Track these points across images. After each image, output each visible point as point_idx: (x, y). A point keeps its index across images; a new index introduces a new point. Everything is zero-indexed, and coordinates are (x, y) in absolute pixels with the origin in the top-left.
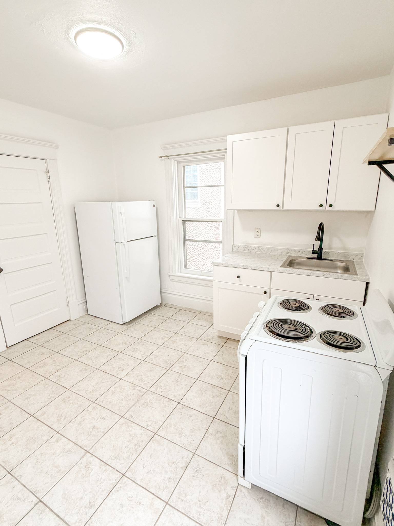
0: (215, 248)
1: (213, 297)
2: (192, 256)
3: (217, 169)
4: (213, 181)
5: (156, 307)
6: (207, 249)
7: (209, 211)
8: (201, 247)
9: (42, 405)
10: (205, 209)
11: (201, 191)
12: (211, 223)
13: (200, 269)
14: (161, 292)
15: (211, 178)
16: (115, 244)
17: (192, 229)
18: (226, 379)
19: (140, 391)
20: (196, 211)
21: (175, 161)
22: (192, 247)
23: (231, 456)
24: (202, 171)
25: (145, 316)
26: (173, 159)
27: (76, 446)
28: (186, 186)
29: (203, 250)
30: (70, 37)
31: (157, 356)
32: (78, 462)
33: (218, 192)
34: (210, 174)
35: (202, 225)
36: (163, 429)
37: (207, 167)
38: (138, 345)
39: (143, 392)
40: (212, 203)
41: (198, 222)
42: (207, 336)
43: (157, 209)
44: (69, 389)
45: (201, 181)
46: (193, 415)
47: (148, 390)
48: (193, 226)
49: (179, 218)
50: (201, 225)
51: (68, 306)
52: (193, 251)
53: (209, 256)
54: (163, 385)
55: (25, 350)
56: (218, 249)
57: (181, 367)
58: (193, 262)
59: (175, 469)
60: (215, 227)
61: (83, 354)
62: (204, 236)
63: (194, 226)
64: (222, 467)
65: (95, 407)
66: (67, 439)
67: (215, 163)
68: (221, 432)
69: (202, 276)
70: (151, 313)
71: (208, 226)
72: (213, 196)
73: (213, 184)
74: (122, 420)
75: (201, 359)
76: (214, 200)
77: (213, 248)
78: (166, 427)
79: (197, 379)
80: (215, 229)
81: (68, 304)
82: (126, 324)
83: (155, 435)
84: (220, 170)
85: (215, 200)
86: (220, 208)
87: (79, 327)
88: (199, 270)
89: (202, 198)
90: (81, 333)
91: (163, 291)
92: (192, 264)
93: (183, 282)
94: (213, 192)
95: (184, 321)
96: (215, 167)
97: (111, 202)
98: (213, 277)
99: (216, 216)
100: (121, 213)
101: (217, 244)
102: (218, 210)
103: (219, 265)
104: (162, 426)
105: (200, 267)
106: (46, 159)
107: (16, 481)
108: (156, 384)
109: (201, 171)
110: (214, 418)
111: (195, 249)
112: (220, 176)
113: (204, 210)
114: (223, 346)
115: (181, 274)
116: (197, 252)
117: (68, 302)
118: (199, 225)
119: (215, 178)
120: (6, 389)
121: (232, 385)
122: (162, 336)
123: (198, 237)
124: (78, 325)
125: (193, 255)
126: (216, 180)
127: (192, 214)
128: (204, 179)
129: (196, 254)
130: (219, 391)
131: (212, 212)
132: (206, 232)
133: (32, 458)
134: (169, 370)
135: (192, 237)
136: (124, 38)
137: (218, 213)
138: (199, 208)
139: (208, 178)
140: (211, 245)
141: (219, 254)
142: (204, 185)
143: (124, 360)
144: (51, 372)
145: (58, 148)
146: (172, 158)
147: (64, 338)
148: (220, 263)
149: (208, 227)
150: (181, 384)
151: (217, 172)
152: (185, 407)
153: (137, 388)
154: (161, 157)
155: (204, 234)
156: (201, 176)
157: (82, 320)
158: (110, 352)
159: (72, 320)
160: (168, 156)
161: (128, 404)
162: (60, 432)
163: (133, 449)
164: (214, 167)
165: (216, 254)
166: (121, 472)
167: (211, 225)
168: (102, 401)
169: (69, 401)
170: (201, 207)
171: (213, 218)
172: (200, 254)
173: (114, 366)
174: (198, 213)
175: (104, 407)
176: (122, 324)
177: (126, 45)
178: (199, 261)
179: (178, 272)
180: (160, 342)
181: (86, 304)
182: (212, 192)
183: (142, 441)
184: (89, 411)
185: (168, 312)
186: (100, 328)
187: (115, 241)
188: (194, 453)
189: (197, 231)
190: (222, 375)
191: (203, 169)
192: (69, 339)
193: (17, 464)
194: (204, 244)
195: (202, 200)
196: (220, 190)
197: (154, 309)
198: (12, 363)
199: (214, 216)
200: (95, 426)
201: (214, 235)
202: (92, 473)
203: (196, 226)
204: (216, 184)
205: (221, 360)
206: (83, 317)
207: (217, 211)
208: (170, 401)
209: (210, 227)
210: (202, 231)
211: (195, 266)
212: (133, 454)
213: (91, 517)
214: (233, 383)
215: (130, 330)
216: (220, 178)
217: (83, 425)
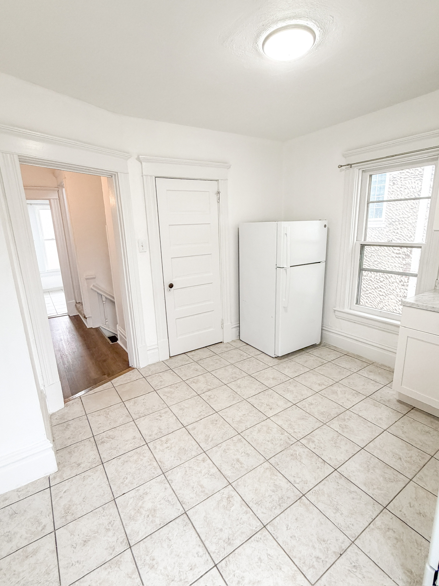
0: (400, 282)
1: (397, 347)
2: (365, 290)
3: (417, 175)
4: (409, 192)
5: (314, 346)
6: (389, 282)
7: (397, 233)
8: (380, 279)
9: (193, 421)
10: (391, 231)
11: (389, 206)
12: (399, 248)
13: (375, 307)
14: (322, 329)
15: (405, 189)
16: (276, 269)
17: (368, 255)
18: (406, 461)
19: (289, 438)
20: (378, 233)
21: (359, 169)
22: (366, 278)
23: (409, 571)
24: (393, 181)
25: (301, 353)
26: (357, 167)
27: (220, 473)
28: (370, 201)
29: (382, 284)
30: (258, 46)
31: (312, 404)
32: (221, 491)
33: (415, 207)
34: (405, 183)
35: (384, 251)
36: (313, 494)
37: (401, 174)
38: (289, 385)
39: (293, 441)
40: (403, 223)
41: (378, 247)
42: (381, 396)
43: (328, 229)
44: (217, 412)
45: (389, 193)
46: (354, 492)
47: (298, 441)
48: (370, 251)
49: (357, 241)
50: (382, 251)
51: (223, 328)
52: (367, 283)
53: (389, 292)
54: (316, 441)
55: (184, 363)
56: (405, 284)
57: (341, 426)
58: (366, 296)
59: (326, 550)
60: (404, 254)
61: (232, 380)
62: (386, 265)
63: (372, 251)
64: (393, 580)
65: (240, 439)
66: (213, 462)
67: (414, 169)
68: (394, 531)
69: (381, 317)
70: (307, 351)
71: (393, 252)
72: (406, 213)
73: (408, 196)
74: (267, 465)
75: (369, 424)
76: (407, 218)
77: (398, 282)
78: (317, 492)
79: (363, 448)
80: (404, 257)
81: (222, 326)
82: (277, 358)
83: (304, 496)
84: (422, 177)
85: (409, 218)
86: (415, 229)
87: (230, 352)
88: (373, 308)
89: (389, 216)
90: (232, 358)
91: (324, 328)
92: (364, 299)
93: (352, 321)
94: (407, 207)
95: (349, 370)
96: (414, 173)
97: (276, 222)
98: (400, 321)
99: (407, 239)
100: (286, 234)
101: (404, 276)
102: (411, 231)
103: (411, 306)
104: (312, 489)
105: (374, 304)
106: (218, 180)
107: (168, 484)
108: (308, 437)
109: (391, 180)
110: (385, 508)
111: (370, 281)
112: (421, 186)
113: (389, 231)
114: (405, 415)
115: (351, 310)
116: (373, 285)
117: (222, 323)
118: (380, 251)
119: (413, 188)
120: (167, 395)
121: (416, 473)
122: (319, 382)
123: (376, 266)
124: (229, 349)
125: (367, 288)
126: (413, 191)
127: (372, 236)
128: (396, 191)
129: (371, 287)
130: (394, 474)
131: (401, 234)
132: (389, 260)
133: (181, 468)
134: (325, 425)
135: (368, 265)
136: (317, 28)
137: (412, 235)
138: (383, 229)
139: (401, 189)
140: (394, 278)
141: (405, 290)
142: (394, 199)
143: (273, 397)
144: (203, 390)
145: (230, 167)
146: (355, 167)
147: (216, 359)
148: (413, 304)
149: (393, 254)
150: (341, 448)
151: (417, 180)
152: (343, 478)
153: (286, 434)
154: (341, 166)
155: (385, 263)
156: (391, 187)
157: (234, 344)
158: (259, 385)
159: (224, 342)
160: (351, 165)
161: (275, 449)
162: (207, 453)
163: (277, 502)
164: (412, 173)
165: (402, 290)
166: (262, 522)
167: (398, 252)
168: (248, 436)
169: (216, 424)
170: (385, 228)
171: (403, 243)
172: (377, 288)
173: (263, 402)
174: (380, 235)
175: (249, 443)
176: (274, 357)
177: (319, 35)
178: (374, 296)
179: (347, 308)
180: (317, 388)
181: (239, 329)
182: (405, 207)
183: (288, 498)
184: (234, 441)
185: (329, 355)
186: (251, 356)
187: (276, 265)
188: (353, 542)
189: (377, 258)
190: (401, 455)
191: (394, 178)
192: (220, 361)
193: (170, 468)
194: (384, 276)
195: (387, 218)
196: (418, 204)
197: (312, 348)
198: (172, 372)
199: (404, 240)
200: (239, 459)
201: (402, 265)
202: (232, 507)
203: (376, 252)
204: (414, 197)
205: (400, 433)
206: (235, 342)
207: (410, 233)
208: (324, 463)
209: (397, 253)
210: (383, 258)
211: (368, 302)
212: (276, 508)
213: (229, 556)
214: (417, 470)
215: (282, 365)
216: (421, 188)
217: (228, 454)
